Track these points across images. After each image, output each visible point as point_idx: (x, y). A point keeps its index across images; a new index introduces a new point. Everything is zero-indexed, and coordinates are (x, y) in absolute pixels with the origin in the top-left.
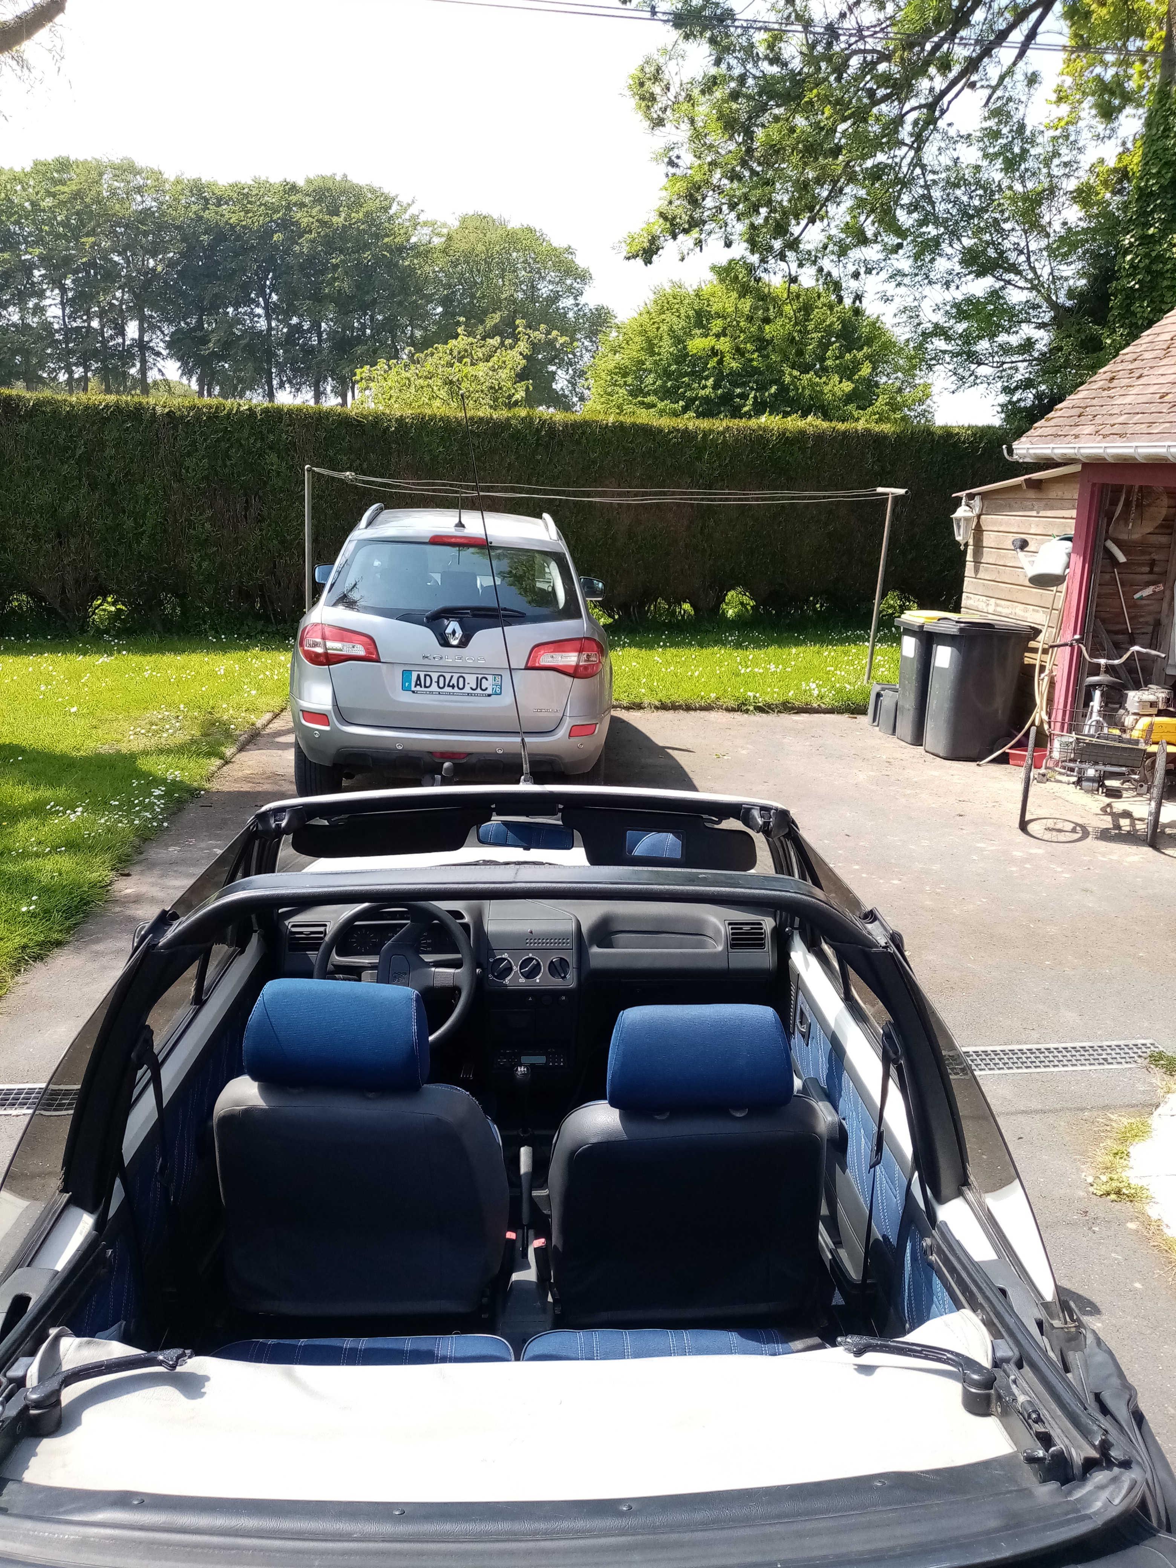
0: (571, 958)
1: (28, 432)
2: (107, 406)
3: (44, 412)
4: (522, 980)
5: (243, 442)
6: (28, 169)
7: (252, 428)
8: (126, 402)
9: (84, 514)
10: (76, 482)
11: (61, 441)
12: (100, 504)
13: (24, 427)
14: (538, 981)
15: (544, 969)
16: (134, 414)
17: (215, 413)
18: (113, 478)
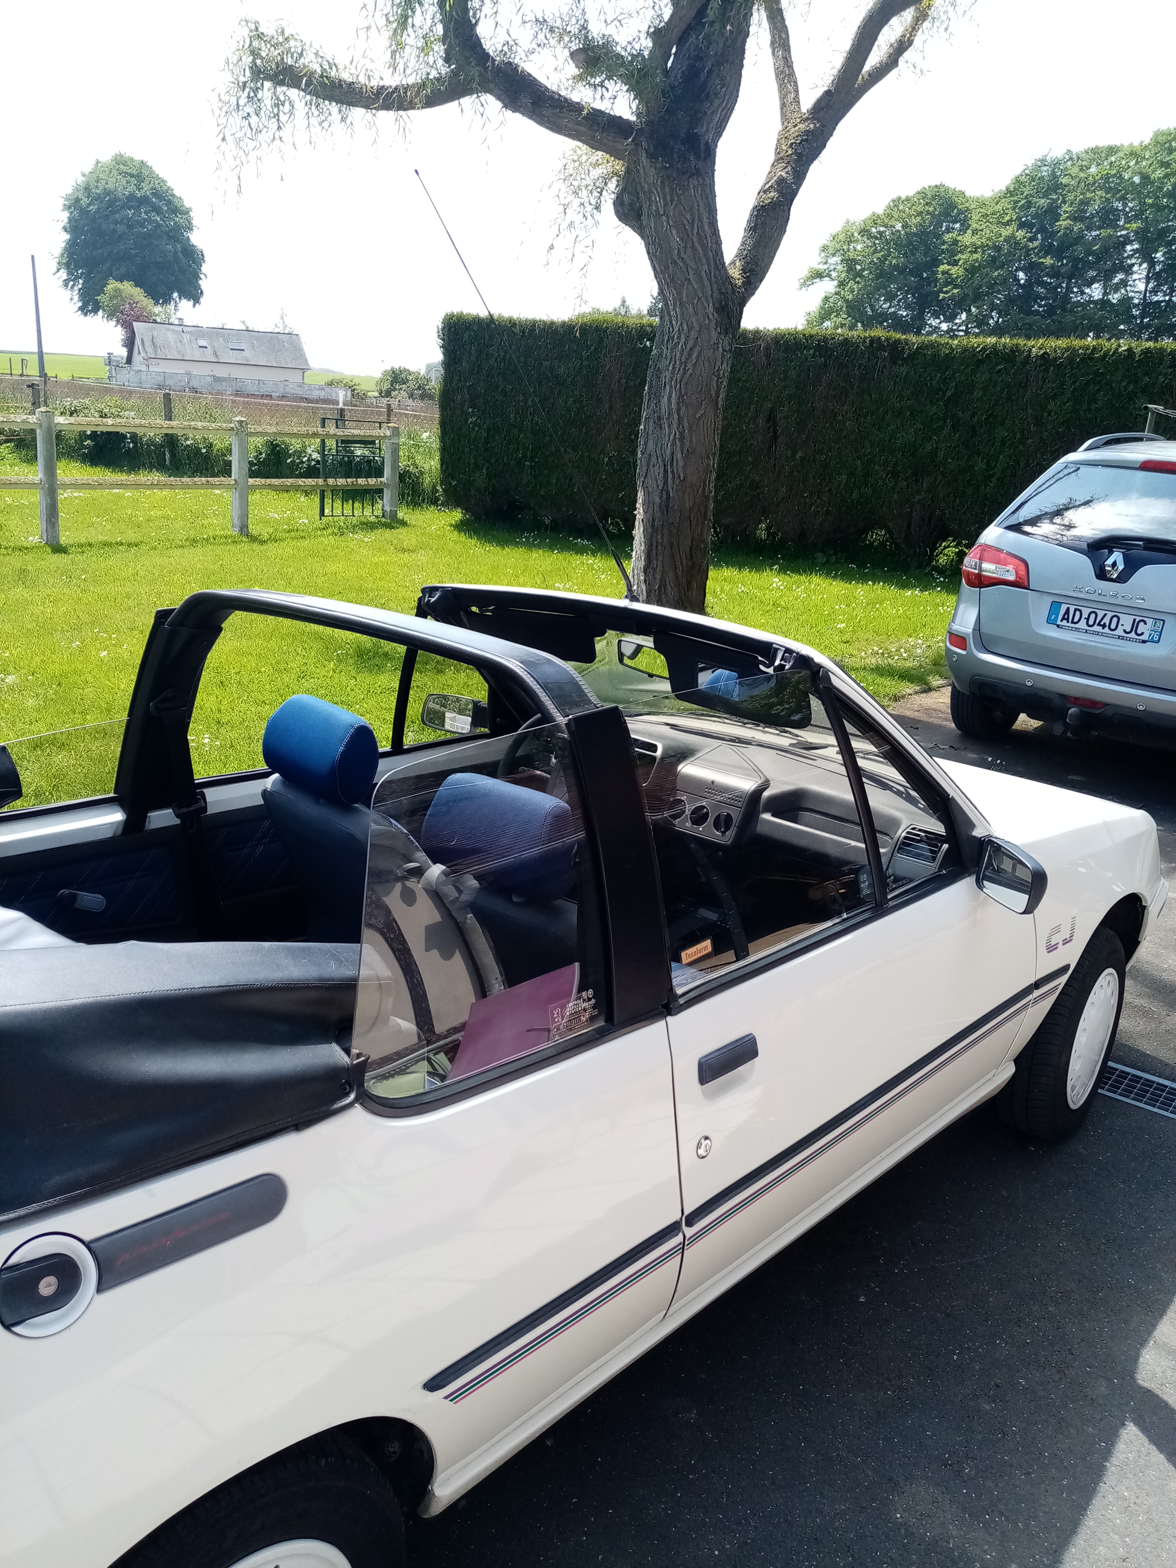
0: (736, 815)
1: (907, 374)
2: (984, 349)
3: (925, 355)
4: (689, 824)
5: (1114, 385)
6: (1147, 141)
7: (1127, 370)
8: (1004, 346)
9: (941, 454)
10: (941, 423)
11: (934, 383)
12: (958, 446)
13: (904, 370)
14: (701, 829)
15: (710, 820)
16: (1009, 356)
17: (1090, 354)
18: (975, 420)
